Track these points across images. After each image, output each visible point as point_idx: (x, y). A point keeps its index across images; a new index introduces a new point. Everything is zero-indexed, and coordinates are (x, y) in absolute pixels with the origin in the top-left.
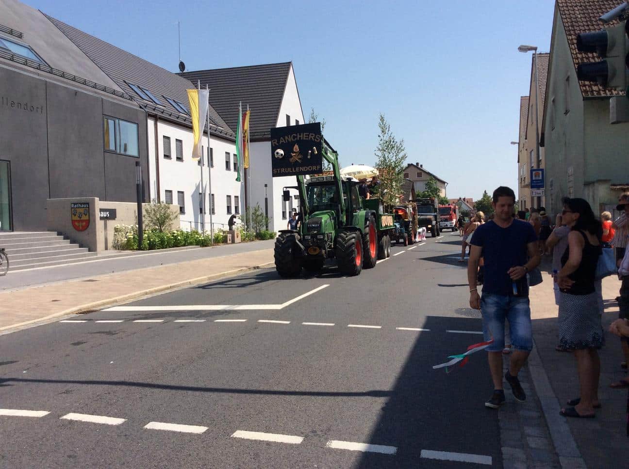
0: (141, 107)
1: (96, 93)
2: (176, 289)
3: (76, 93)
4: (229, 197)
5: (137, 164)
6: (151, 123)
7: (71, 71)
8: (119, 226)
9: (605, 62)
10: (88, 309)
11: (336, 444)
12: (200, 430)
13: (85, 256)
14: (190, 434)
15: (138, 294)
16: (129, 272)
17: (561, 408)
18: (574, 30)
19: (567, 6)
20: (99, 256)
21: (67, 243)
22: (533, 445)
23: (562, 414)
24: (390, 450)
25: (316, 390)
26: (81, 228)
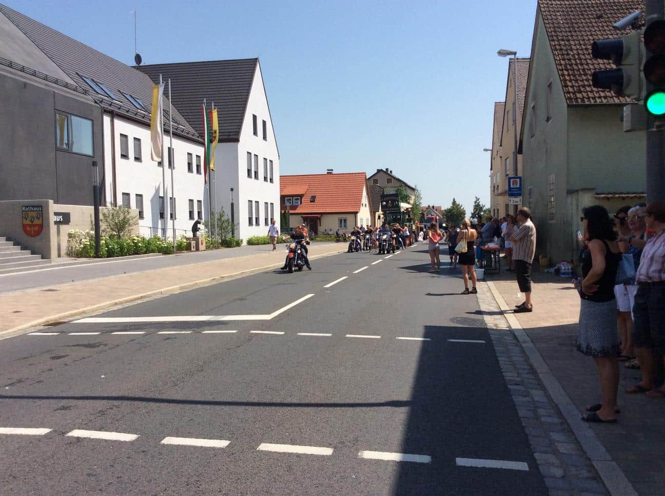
0: (96, 102)
1: (46, 85)
2: (147, 299)
3: (25, 85)
4: (191, 201)
5: (94, 164)
6: (107, 119)
7: (18, 60)
8: (72, 231)
9: (619, 70)
10: (56, 320)
11: (368, 455)
12: (223, 444)
13: (38, 263)
14: (213, 449)
15: (108, 305)
16: (90, 281)
17: (582, 415)
18: (557, 36)
19: (549, 11)
20: (53, 264)
21: (17, 250)
22: (562, 450)
23: (583, 419)
24: (425, 459)
25: (332, 401)
26: (33, 232)
